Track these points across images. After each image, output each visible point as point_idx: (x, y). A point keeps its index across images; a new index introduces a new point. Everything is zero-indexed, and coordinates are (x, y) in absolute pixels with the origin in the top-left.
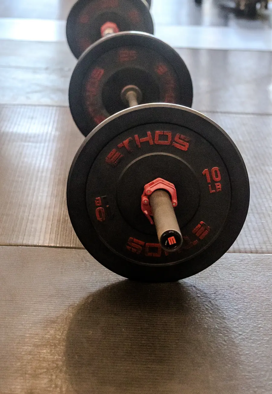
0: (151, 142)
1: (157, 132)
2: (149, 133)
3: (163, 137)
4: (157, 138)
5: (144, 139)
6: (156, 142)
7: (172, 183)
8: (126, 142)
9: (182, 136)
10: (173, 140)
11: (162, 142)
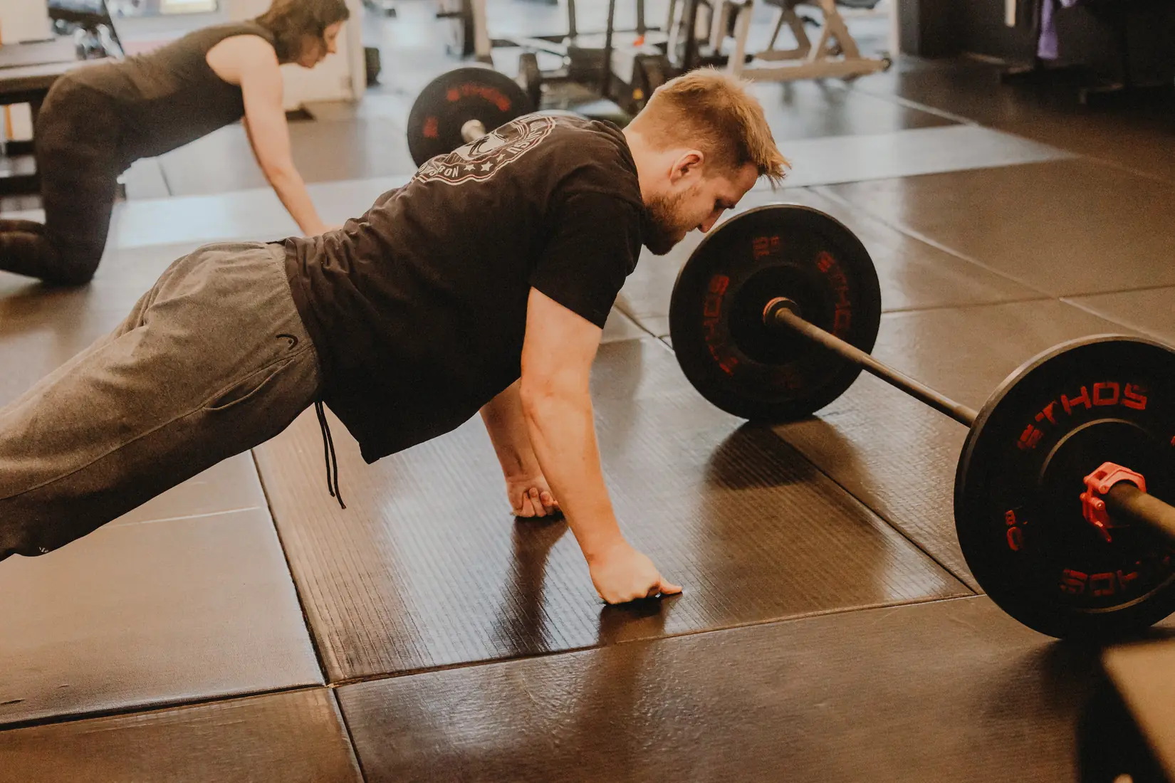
0: (1088, 406)
1: (1096, 385)
2: (1083, 388)
3: (1107, 393)
4: (1096, 394)
5: (1075, 401)
6: (1095, 403)
7: (1139, 473)
8: (1048, 409)
9: (1136, 387)
10: (1122, 395)
11: (1108, 402)
